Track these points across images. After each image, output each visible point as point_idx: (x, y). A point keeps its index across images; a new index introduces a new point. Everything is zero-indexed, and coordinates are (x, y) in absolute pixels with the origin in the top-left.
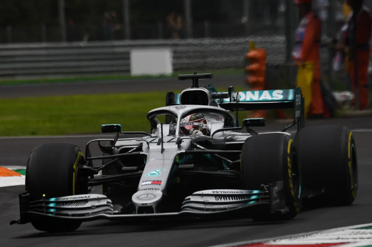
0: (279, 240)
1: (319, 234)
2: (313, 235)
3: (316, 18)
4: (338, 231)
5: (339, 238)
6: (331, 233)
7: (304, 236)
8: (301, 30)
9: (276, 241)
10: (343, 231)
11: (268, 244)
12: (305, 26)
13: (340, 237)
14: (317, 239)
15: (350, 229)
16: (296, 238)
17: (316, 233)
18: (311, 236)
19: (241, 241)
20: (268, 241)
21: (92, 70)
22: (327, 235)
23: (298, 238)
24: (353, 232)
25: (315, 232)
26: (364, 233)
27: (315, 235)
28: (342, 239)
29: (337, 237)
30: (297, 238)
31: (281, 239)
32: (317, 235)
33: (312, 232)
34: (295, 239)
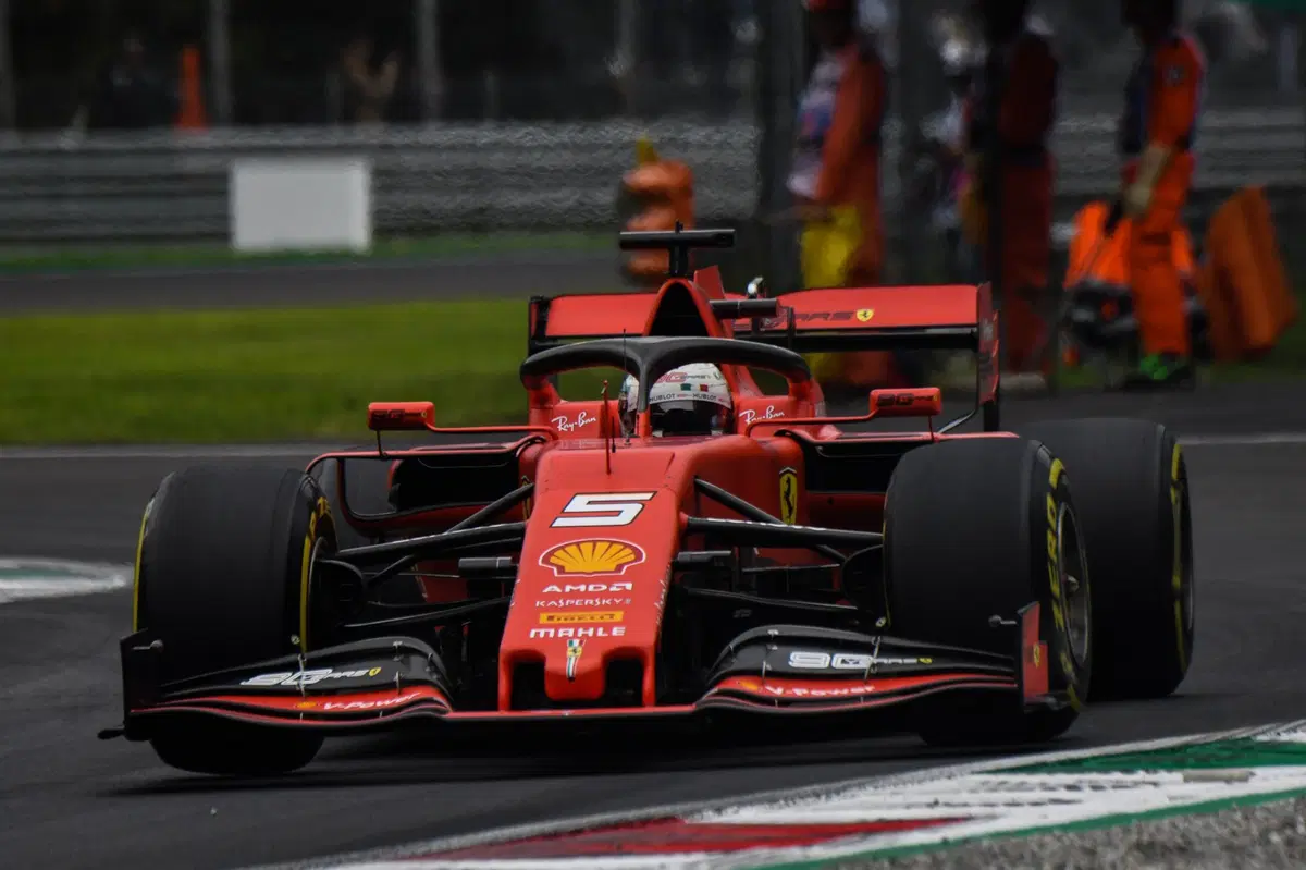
0: (735, 808)
1: (870, 789)
2: (849, 793)
3: (868, 58)
4: (932, 779)
5: (936, 803)
6: (910, 785)
7: (818, 795)
8: (817, 99)
9: (723, 812)
10: (949, 777)
11: (698, 820)
12: (835, 85)
13: (941, 801)
14: (863, 807)
15: (973, 773)
16: (791, 803)
17: (861, 786)
18: (842, 794)
19: (604, 810)
20: (699, 811)
21: (101, 230)
22: (894, 793)
23: (797, 801)
24: (984, 783)
25: (856, 781)
26: (1021, 787)
27: (854, 791)
28: (947, 805)
29: (930, 799)
30: (794, 803)
31: (741, 804)
32: (864, 791)
33: (845, 783)
34: (788, 805)
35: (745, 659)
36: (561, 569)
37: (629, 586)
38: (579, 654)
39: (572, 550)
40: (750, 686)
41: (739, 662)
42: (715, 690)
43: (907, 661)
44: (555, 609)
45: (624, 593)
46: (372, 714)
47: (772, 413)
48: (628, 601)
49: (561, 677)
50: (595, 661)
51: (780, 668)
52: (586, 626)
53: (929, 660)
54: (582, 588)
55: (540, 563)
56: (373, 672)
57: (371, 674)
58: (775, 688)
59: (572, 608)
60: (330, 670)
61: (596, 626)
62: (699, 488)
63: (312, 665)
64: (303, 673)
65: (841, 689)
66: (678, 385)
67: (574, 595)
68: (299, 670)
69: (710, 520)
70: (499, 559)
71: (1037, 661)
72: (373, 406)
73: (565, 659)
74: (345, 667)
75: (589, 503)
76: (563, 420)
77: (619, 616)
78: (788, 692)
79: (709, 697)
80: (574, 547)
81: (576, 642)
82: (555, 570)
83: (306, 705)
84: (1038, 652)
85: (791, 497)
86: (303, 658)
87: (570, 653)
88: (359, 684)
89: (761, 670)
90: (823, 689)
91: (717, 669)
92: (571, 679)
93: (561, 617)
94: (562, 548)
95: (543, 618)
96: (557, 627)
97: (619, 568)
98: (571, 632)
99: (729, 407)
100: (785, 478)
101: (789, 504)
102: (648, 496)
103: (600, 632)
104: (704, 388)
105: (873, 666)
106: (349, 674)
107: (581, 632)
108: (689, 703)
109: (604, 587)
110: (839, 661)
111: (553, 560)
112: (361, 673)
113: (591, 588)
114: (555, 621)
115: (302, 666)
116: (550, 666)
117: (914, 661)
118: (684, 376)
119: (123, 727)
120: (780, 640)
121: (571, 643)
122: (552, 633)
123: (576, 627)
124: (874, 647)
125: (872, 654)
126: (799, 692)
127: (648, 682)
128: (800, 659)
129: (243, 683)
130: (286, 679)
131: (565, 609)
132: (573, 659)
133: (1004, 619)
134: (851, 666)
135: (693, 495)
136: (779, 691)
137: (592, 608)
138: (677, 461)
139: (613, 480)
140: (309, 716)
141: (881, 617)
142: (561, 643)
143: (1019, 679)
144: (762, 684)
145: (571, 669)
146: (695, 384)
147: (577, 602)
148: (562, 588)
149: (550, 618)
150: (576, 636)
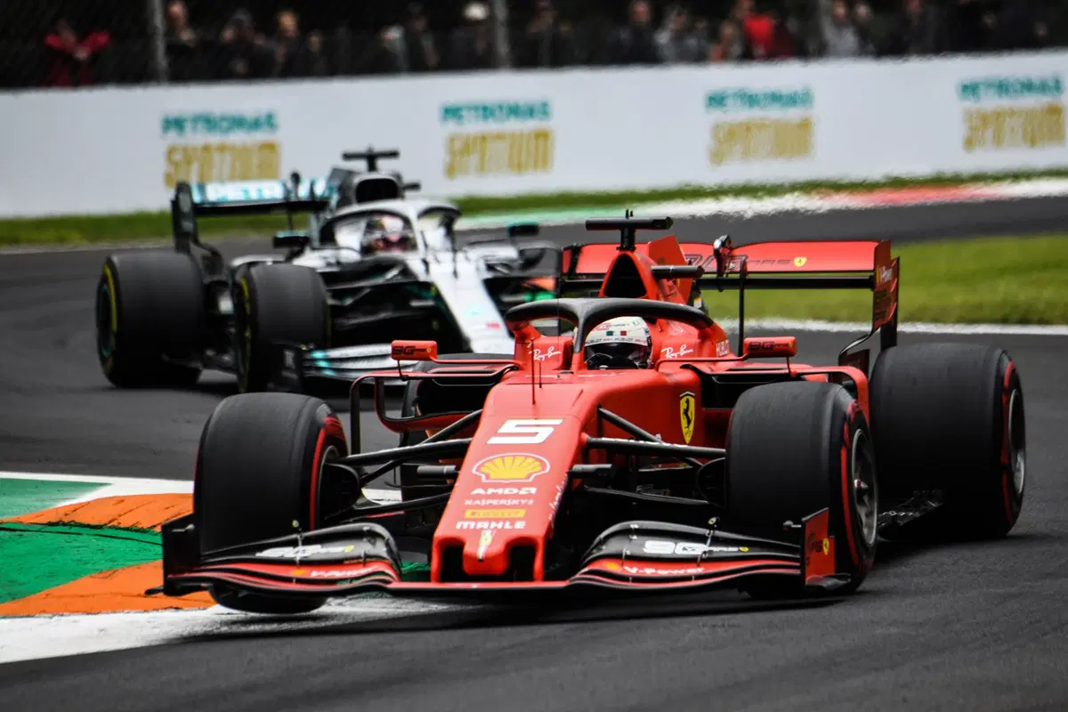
35: (611, 547)
36: (488, 476)
37: (533, 490)
38: (489, 542)
39: (498, 462)
40: (612, 567)
41: (608, 549)
42: (586, 570)
43: (731, 549)
44: (478, 507)
45: (528, 496)
47: (685, 350)
48: (531, 502)
49: (474, 559)
50: (499, 547)
51: (636, 553)
52: (497, 520)
53: (746, 549)
54: (500, 491)
55: (474, 472)
56: (348, 549)
57: (346, 551)
58: (632, 568)
59: (491, 506)
60: (319, 546)
61: (505, 520)
62: (601, 415)
63: (307, 542)
64: (300, 548)
65: (680, 569)
66: (605, 332)
67: (494, 496)
68: (298, 546)
69: (604, 439)
70: (446, 467)
71: (826, 550)
73: (478, 545)
75: (516, 426)
77: (522, 513)
78: (641, 571)
79: (580, 577)
80: (500, 460)
81: (489, 532)
82: (484, 476)
83: (299, 573)
84: (828, 545)
85: (689, 414)
86: (300, 537)
87: (483, 541)
89: (622, 555)
90: (667, 569)
91: (590, 554)
92: (481, 561)
93: (481, 513)
94: (491, 461)
95: (468, 514)
96: (476, 521)
97: (529, 477)
98: (487, 524)
99: (646, 344)
100: (685, 399)
101: (688, 417)
102: (560, 422)
103: (507, 525)
104: (624, 333)
105: (705, 552)
106: (331, 550)
107: (493, 525)
108: (563, 579)
109: (516, 491)
110: (682, 549)
111: (483, 469)
112: (340, 549)
113: (507, 491)
114: (476, 516)
115: (300, 543)
116: (468, 549)
117: (735, 549)
119: (162, 588)
120: (639, 532)
121: (485, 532)
122: (472, 524)
123: (490, 520)
124: (707, 538)
125: (705, 543)
126: (649, 572)
127: (538, 563)
128: (654, 547)
129: (257, 555)
130: (288, 553)
131: (486, 507)
133: (794, 524)
134: (689, 552)
135: (596, 420)
136: (634, 571)
137: (504, 507)
138: (583, 396)
139: (535, 409)
140: (300, 581)
141: (713, 517)
142: (477, 533)
143: (802, 568)
144: (622, 565)
145: (481, 553)
146: (617, 331)
147: (495, 502)
148: (486, 490)
149: (473, 514)
150: (489, 528)
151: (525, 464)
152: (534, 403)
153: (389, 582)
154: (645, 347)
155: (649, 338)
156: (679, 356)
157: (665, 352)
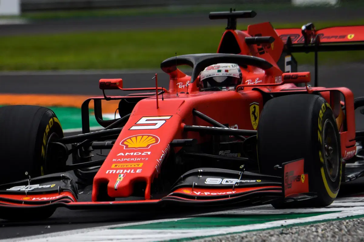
36: (127, 146)
37: (149, 153)
38: (121, 180)
39: (134, 139)
40: (187, 192)
41: (185, 182)
42: (173, 193)
43: (251, 181)
44: (119, 162)
45: (147, 156)
46: (47, 202)
47: (258, 81)
48: (147, 159)
49: (113, 189)
50: (127, 182)
51: (201, 184)
52: (127, 169)
53: (260, 181)
54: (132, 154)
55: (120, 144)
56: (53, 186)
57: (52, 186)
58: (197, 192)
59: (126, 162)
60: (38, 185)
61: (131, 169)
62: (195, 114)
63: (33, 183)
64: (29, 186)
66: (216, 71)
67: (128, 156)
68: (28, 185)
69: (193, 126)
70: (107, 142)
71: (303, 181)
72: (102, 80)
73: (116, 182)
74: (43, 184)
75: (146, 120)
76: (181, 84)
77: (141, 165)
79: (169, 196)
81: (122, 175)
82: (125, 146)
83: (26, 199)
84: (304, 177)
85: (256, 114)
86: (30, 180)
87: (118, 180)
88: (47, 190)
89: (192, 185)
91: (177, 184)
92: (116, 190)
93: (119, 166)
94: (130, 138)
95: (113, 166)
96: (117, 169)
97: (148, 146)
98: (122, 171)
99: (239, 77)
100: (253, 106)
102: (168, 118)
104: (227, 71)
106: (44, 186)
107: (125, 171)
108: (160, 198)
109: (140, 153)
110: (225, 181)
111: (125, 143)
112: (48, 186)
113: (135, 154)
114: (117, 167)
115: (29, 183)
116: (109, 185)
117: (254, 181)
118: (219, 67)
120: (203, 174)
121: (120, 175)
122: (114, 171)
123: (124, 169)
124: (240, 176)
125: (239, 179)
126: (206, 194)
127: (147, 191)
128: (210, 181)
129: (7, 190)
130: (23, 188)
131: (123, 162)
132: (119, 182)
133: (279, 166)
134: (229, 183)
135: (191, 117)
136: (198, 193)
137: (132, 162)
138: (185, 104)
139: (158, 111)
140: (26, 203)
141: (242, 165)
142: (116, 175)
143: (283, 189)
144: (193, 190)
145: (116, 186)
146: (223, 69)
147: (128, 160)
148: (125, 154)
149: (116, 166)
150: (123, 173)
151: (147, 139)
152: (158, 108)
153: (68, 202)
154: (238, 78)
155: (241, 74)
156: (254, 84)
157: (248, 82)
